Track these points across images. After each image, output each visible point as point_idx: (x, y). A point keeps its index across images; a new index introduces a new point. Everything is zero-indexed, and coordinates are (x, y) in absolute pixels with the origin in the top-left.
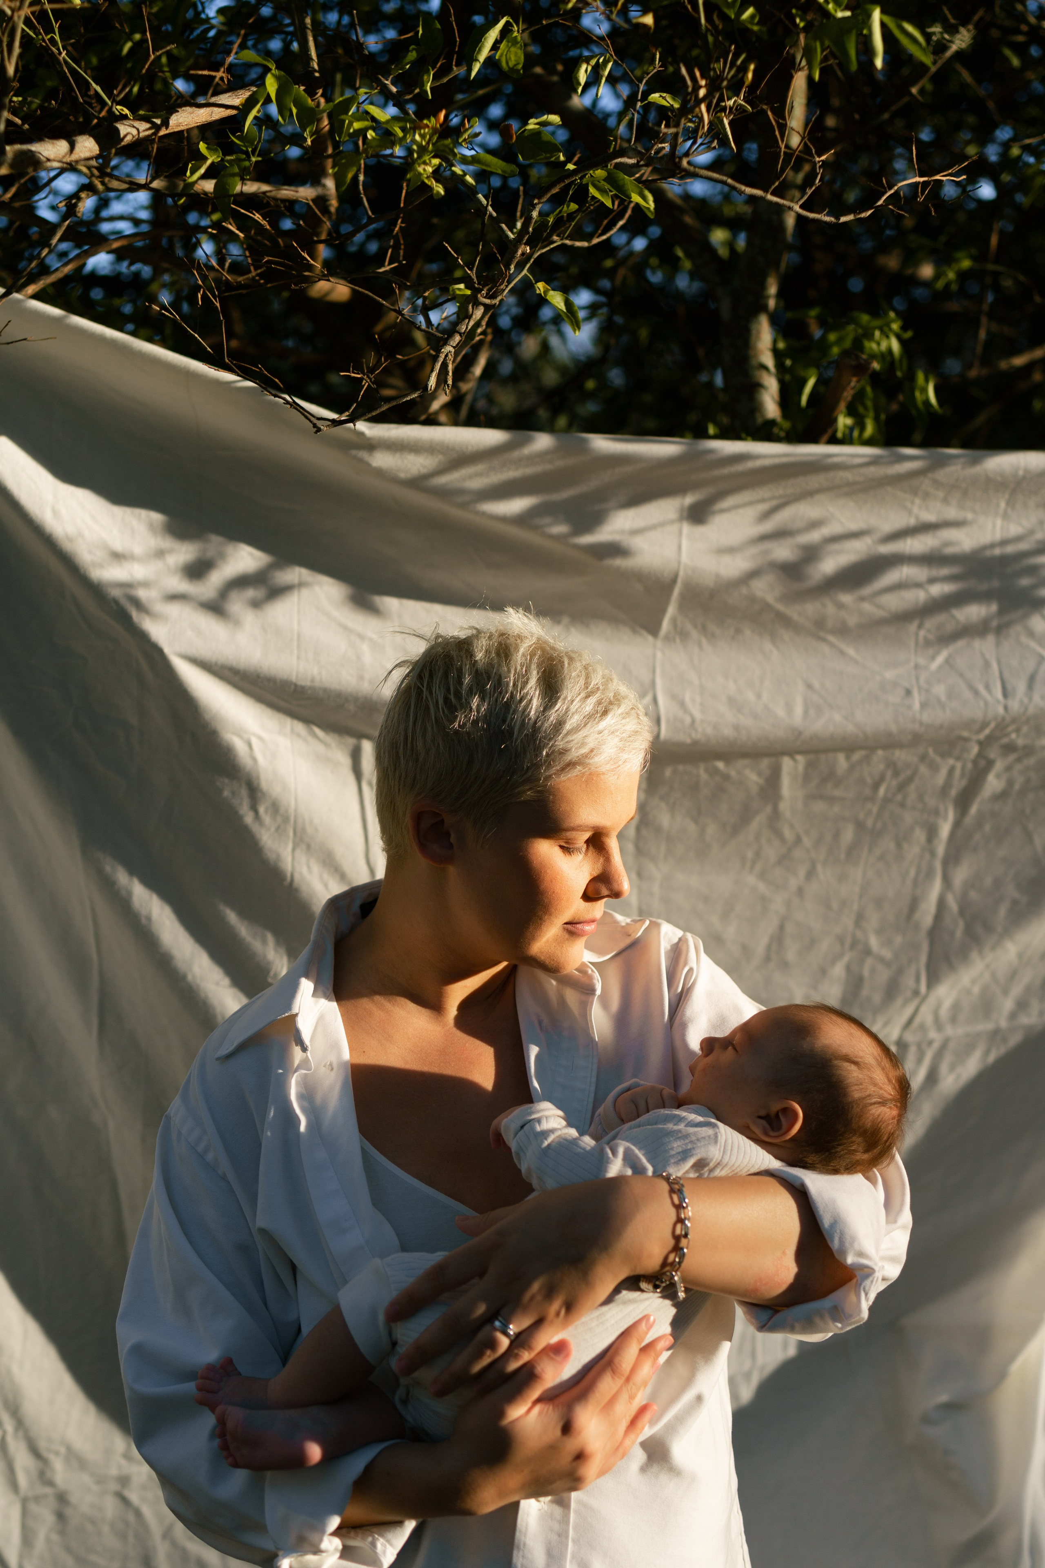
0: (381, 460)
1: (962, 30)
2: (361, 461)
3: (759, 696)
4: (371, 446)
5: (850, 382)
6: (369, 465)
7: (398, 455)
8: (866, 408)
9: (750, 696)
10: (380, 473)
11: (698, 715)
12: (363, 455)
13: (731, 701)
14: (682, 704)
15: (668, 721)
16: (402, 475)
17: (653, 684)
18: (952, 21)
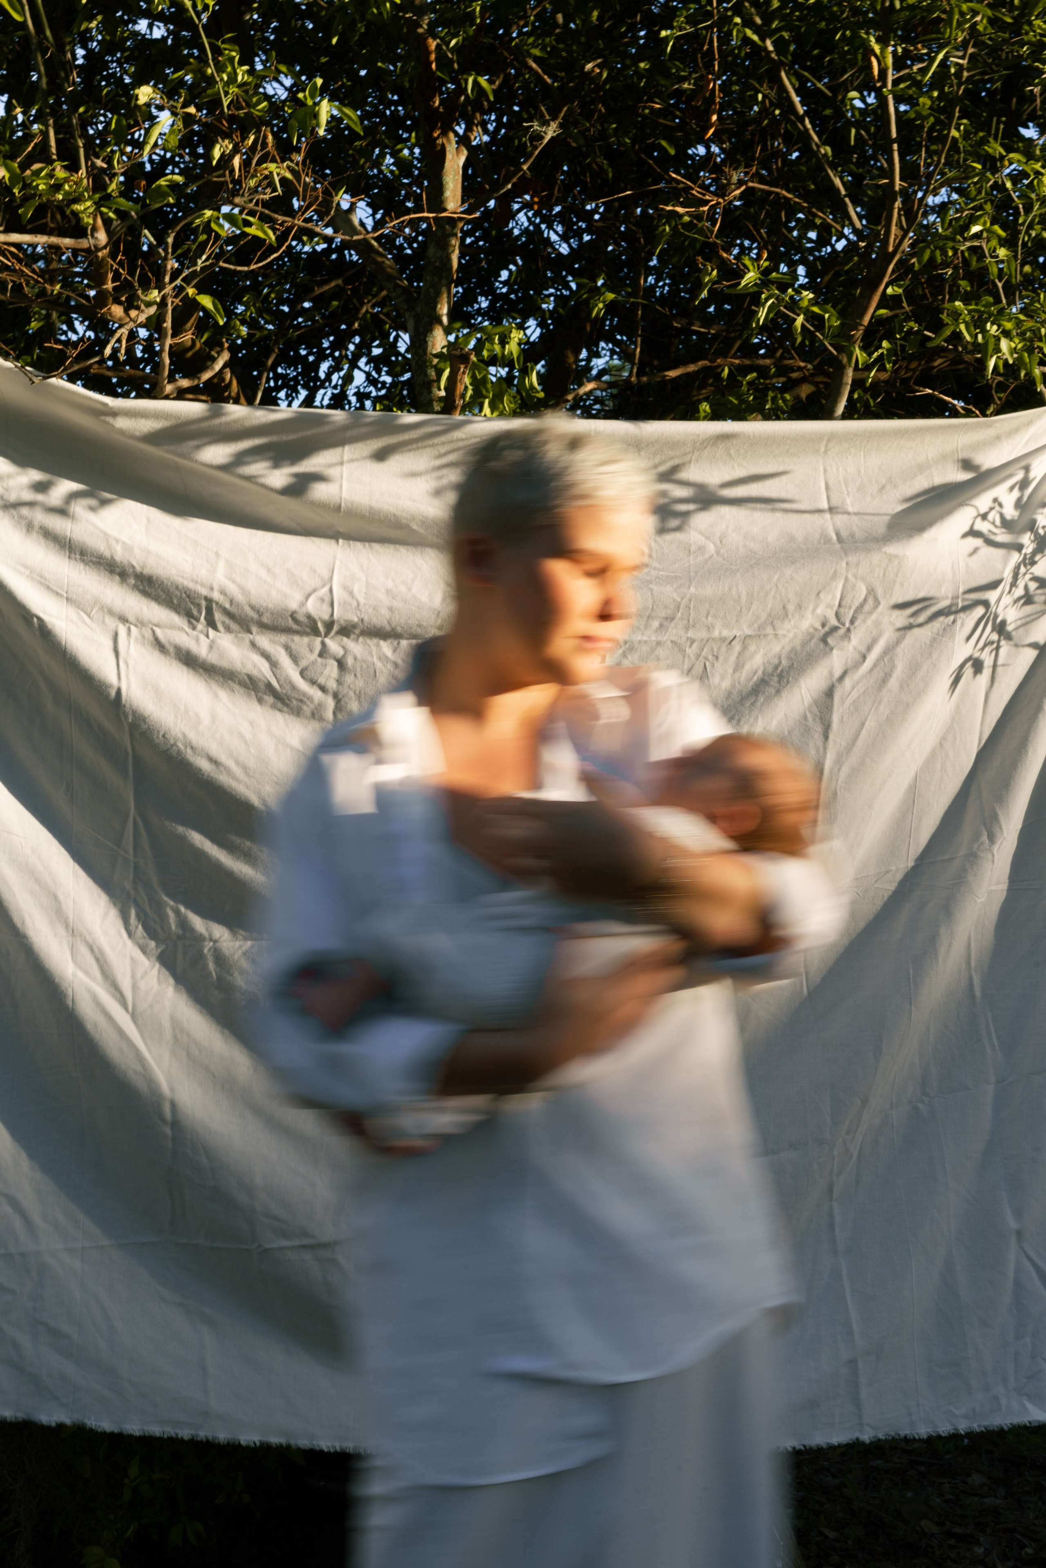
0: (121, 423)
1: (552, 123)
2: (108, 423)
3: (410, 589)
4: (114, 413)
5: (460, 368)
6: (113, 426)
7: (133, 419)
8: (487, 391)
9: (403, 589)
10: (122, 432)
11: (362, 600)
12: (110, 419)
13: (388, 591)
14: (351, 593)
15: (340, 604)
16: (138, 434)
17: (331, 578)
18: (548, 118)
